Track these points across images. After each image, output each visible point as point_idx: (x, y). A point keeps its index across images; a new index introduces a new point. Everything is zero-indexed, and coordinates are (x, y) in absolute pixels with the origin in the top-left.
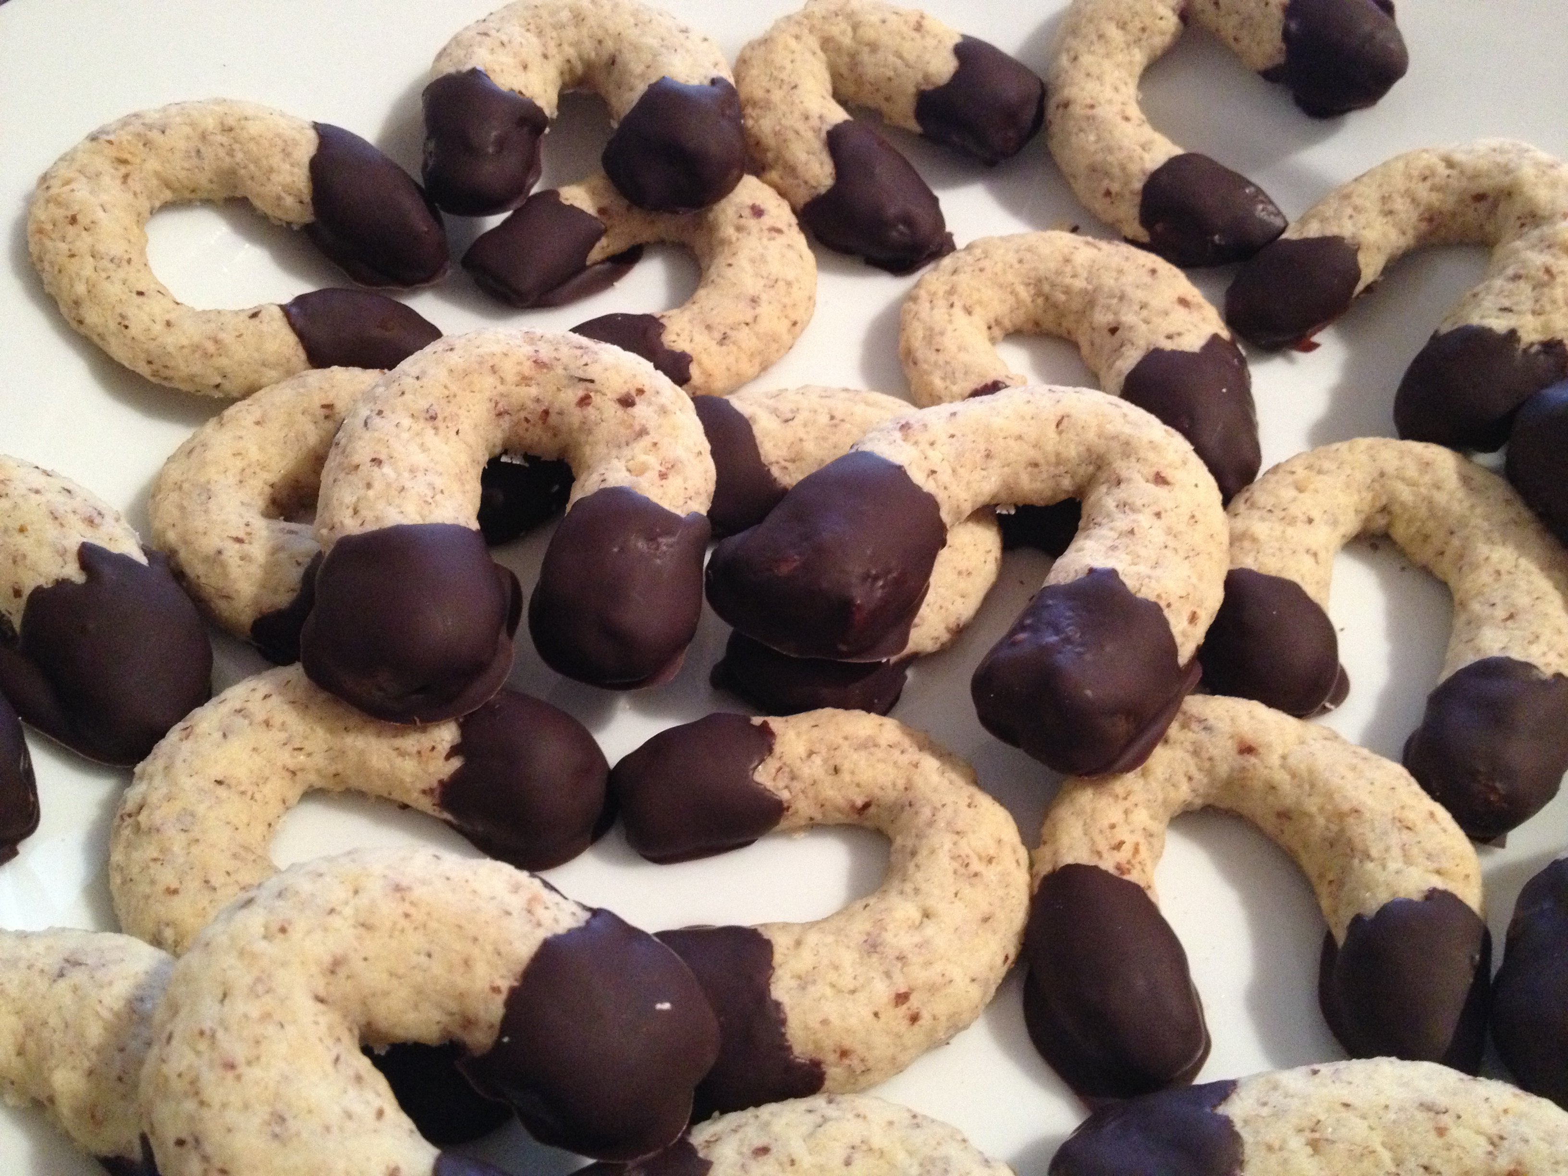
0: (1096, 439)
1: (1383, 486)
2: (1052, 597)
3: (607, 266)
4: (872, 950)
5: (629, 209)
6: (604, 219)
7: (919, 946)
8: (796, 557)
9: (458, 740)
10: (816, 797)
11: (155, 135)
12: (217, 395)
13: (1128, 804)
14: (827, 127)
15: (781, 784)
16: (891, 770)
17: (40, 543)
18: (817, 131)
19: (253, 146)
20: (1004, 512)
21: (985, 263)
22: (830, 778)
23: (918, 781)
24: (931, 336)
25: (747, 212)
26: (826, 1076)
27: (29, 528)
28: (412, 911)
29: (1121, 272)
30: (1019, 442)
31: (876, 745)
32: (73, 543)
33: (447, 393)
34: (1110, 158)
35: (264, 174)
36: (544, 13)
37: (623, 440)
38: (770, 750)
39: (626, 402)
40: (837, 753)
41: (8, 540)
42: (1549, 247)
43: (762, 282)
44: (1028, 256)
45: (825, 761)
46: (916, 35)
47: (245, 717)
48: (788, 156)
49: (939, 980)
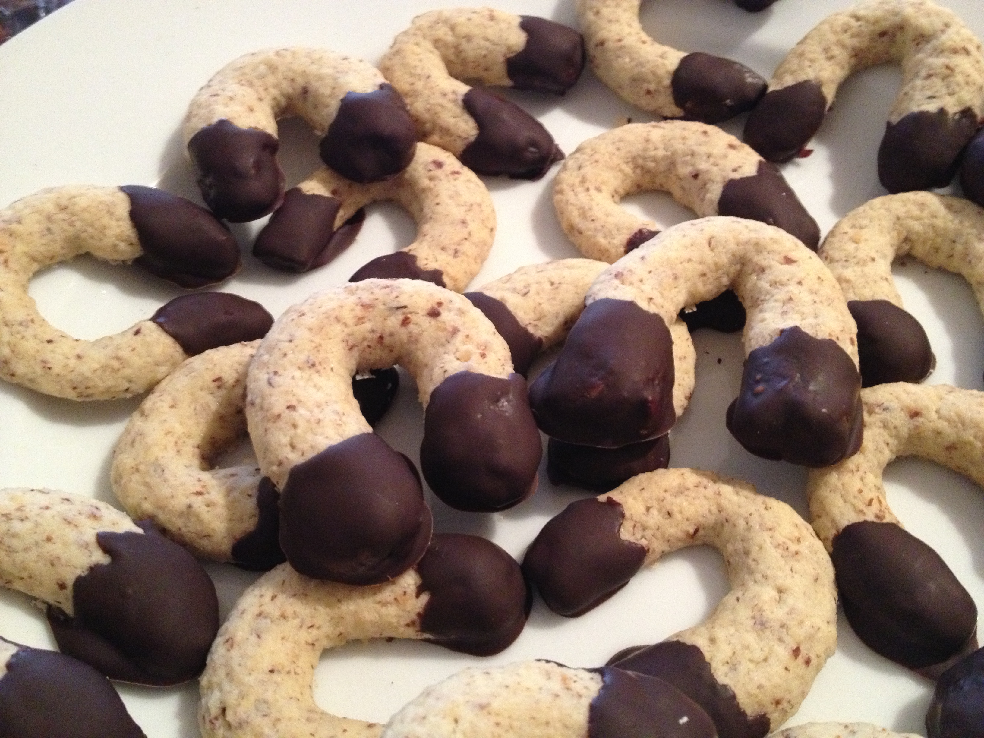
0: (736, 247)
1: (901, 225)
2: (765, 356)
3: (347, 227)
4: (763, 627)
5: (350, 186)
6: (337, 198)
7: (790, 613)
8: (599, 382)
9: (419, 582)
10: (663, 536)
11: (14, 226)
12: (128, 396)
13: (860, 473)
14: (460, 98)
15: (638, 536)
16: (705, 503)
17: (65, 544)
18: (455, 101)
19: (86, 216)
20: (691, 311)
21: (597, 157)
22: (668, 521)
23: (724, 503)
24: (583, 214)
25: (432, 167)
26: (771, 721)
27: (53, 536)
28: (499, 719)
29: (684, 138)
30: (690, 263)
31: (688, 489)
32: (90, 535)
33: (314, 345)
34: (643, 70)
35: (101, 232)
36: (247, 70)
37: (444, 340)
38: (623, 516)
39: (434, 314)
40: (665, 502)
41: (41, 550)
42: (942, 52)
43: (464, 209)
44: (621, 145)
45: (660, 511)
46: (492, 23)
47: (266, 617)
48: (441, 122)
49: (812, 631)
